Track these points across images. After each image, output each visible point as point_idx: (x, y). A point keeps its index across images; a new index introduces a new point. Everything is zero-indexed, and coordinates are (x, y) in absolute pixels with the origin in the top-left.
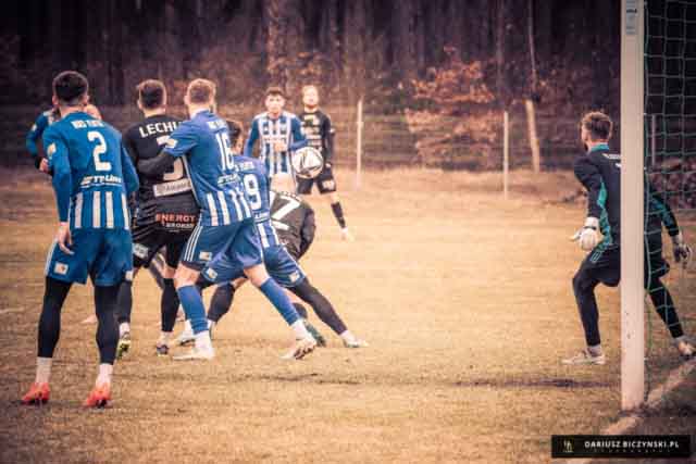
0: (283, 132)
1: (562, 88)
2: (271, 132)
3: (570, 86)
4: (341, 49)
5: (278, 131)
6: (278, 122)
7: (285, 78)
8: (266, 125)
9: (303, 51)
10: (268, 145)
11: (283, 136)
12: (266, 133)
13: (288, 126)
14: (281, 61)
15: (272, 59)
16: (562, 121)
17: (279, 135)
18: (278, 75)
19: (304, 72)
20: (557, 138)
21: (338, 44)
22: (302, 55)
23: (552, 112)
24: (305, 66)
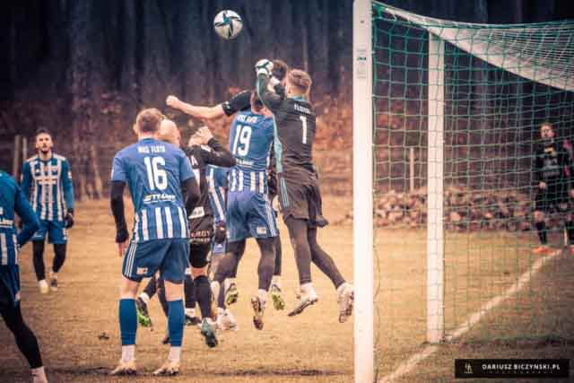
0: (55, 173)
1: (334, 125)
2: (43, 173)
3: (341, 122)
4: (138, 91)
5: (50, 173)
6: (50, 163)
7: (88, 117)
8: (37, 167)
9: (104, 92)
10: (40, 187)
11: (55, 177)
12: (38, 175)
13: (59, 167)
14: (84, 101)
15: (76, 99)
16: (333, 153)
17: (51, 176)
18: (82, 114)
19: (105, 111)
20: (330, 169)
21: (135, 86)
22: (105, 96)
23: (325, 146)
24: (106, 106)
